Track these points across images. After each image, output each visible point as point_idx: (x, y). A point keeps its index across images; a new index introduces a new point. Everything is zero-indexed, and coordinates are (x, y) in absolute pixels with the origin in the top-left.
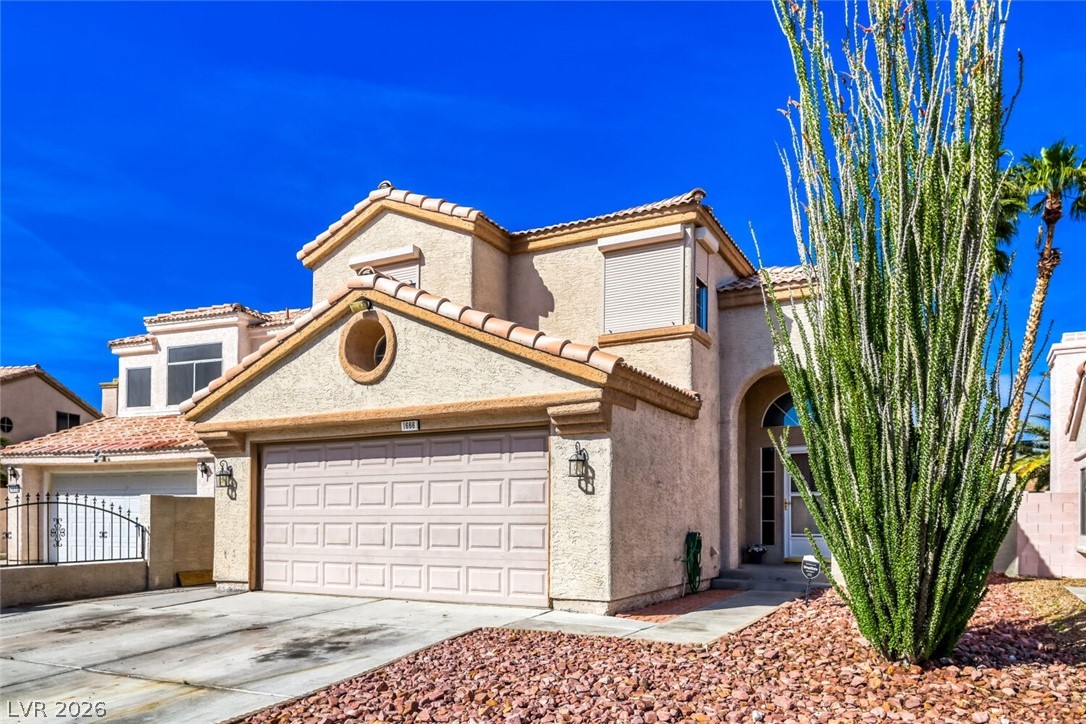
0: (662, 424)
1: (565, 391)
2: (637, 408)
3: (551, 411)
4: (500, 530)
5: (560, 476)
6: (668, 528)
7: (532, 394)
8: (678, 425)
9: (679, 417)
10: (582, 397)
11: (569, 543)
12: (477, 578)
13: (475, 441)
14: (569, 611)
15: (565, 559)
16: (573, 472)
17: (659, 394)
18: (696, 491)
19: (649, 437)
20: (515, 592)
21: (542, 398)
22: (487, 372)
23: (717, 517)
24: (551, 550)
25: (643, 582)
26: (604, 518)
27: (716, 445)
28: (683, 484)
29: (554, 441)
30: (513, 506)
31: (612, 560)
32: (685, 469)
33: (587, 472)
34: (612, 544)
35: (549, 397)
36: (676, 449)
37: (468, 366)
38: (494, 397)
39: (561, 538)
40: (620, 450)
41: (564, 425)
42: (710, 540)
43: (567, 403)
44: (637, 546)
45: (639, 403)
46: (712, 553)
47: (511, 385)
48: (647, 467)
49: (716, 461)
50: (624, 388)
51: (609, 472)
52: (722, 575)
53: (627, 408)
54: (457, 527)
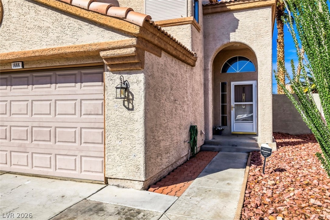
0: (177, 67)
1: (111, 40)
2: (162, 55)
3: (102, 54)
4: (75, 132)
5: (111, 98)
6: (181, 125)
7: (89, 43)
8: (185, 69)
9: (186, 65)
10: (122, 44)
11: (118, 142)
12: (62, 162)
13: (59, 75)
14: (118, 186)
15: (115, 153)
16: (119, 96)
17: (176, 49)
18: (194, 104)
19: (169, 75)
20: (85, 171)
21: (96, 45)
22: (60, 28)
23: (203, 115)
24: (106, 146)
25: (167, 160)
26: (139, 126)
27: (202, 81)
28: (188, 100)
29: (107, 75)
30: (83, 117)
31: (145, 154)
32: (189, 93)
33: (128, 96)
34: (146, 143)
35: (100, 44)
36: (185, 82)
37: (48, 25)
38: (64, 45)
39: (111, 138)
40: (151, 82)
41: (112, 64)
42: (200, 128)
43: (113, 49)
44: (163, 140)
45: (163, 54)
46: (201, 133)
47: (75, 37)
48: (168, 92)
49: (203, 88)
50: (152, 40)
51: (143, 96)
52: (206, 143)
53: (156, 55)
54: (49, 129)
